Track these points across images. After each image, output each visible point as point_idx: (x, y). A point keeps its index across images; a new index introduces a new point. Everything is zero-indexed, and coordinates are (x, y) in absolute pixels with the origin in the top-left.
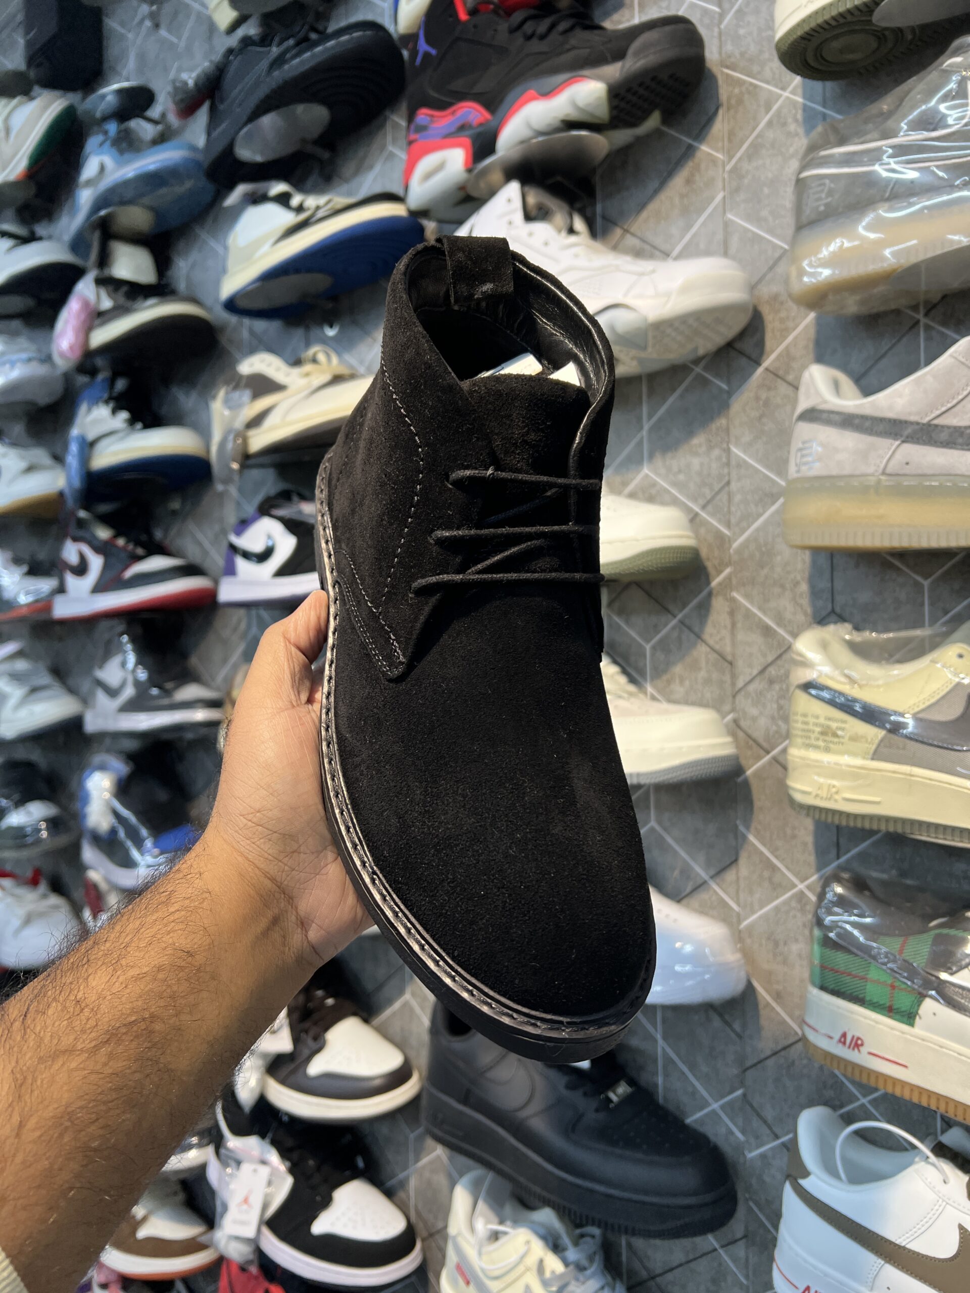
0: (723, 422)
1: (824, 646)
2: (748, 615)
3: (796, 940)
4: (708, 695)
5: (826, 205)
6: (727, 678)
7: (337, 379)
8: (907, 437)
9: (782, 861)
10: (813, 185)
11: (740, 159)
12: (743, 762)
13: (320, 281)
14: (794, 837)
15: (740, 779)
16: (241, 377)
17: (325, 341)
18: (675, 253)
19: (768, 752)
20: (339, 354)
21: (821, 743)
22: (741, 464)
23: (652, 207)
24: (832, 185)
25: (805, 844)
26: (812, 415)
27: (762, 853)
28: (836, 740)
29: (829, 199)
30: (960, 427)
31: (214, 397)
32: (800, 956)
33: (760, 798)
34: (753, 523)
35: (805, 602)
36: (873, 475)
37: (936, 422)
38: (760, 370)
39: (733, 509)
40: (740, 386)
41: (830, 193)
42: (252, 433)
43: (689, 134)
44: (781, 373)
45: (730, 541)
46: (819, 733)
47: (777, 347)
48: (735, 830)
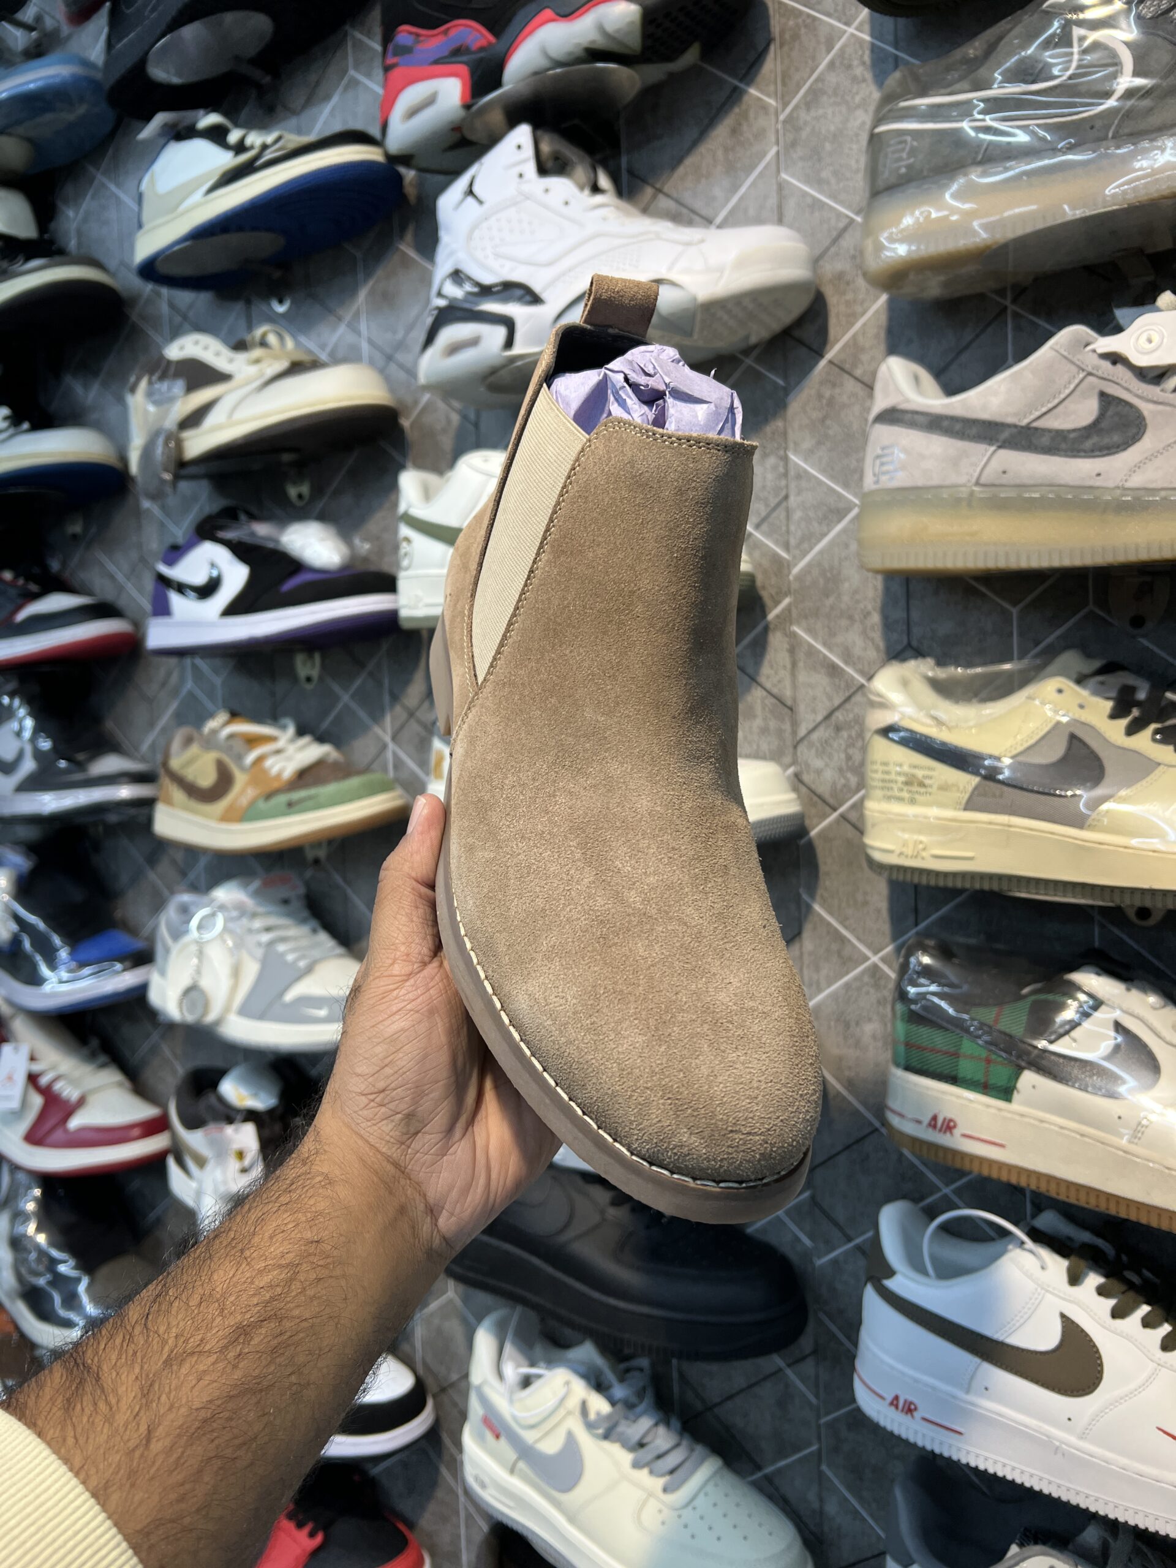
0: (779, 423)
1: (905, 683)
2: (811, 652)
3: (870, 1020)
4: (765, 747)
5: (909, 167)
6: (787, 726)
7: (296, 368)
8: (1004, 442)
9: (852, 931)
10: (892, 142)
11: (797, 107)
12: (807, 822)
13: (265, 243)
14: (866, 903)
15: (803, 841)
16: (169, 362)
17: (273, 318)
18: (719, 220)
19: (835, 809)
20: (294, 337)
21: (905, 795)
22: (801, 475)
23: (689, 161)
24: (915, 144)
25: (879, 911)
26: (892, 416)
27: (829, 924)
28: (922, 790)
29: (912, 160)
30: (1062, 431)
31: (133, 390)
32: (874, 1037)
33: (827, 862)
34: (815, 544)
35: (877, 635)
36: (964, 486)
37: (1035, 425)
38: (823, 363)
39: (792, 528)
40: (799, 382)
41: (913, 152)
42: (186, 434)
43: (734, 75)
44: (847, 367)
45: (789, 566)
46: (902, 783)
47: (843, 335)
48: (798, 900)
